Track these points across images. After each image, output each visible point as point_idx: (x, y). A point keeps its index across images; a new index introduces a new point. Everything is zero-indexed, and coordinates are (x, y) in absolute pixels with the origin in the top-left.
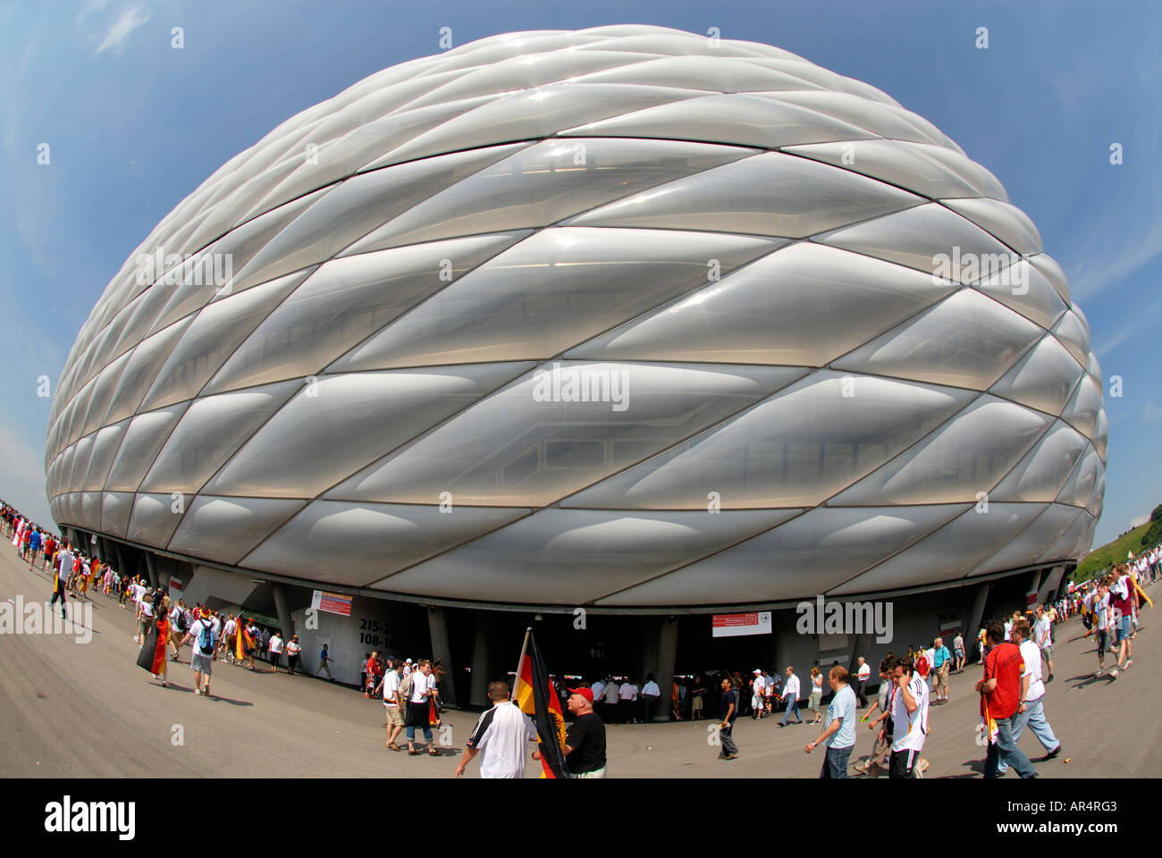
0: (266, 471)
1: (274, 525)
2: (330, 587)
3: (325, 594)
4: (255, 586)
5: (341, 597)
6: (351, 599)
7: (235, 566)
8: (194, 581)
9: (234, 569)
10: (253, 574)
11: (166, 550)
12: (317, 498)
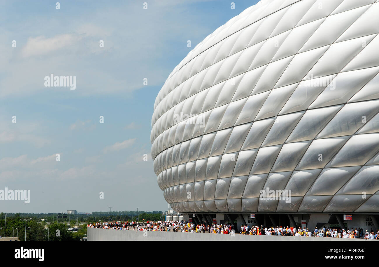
0: (321, 190)
1: (328, 202)
2: (347, 213)
3: (347, 215)
4: (330, 216)
5: (349, 215)
6: (351, 215)
7: (323, 212)
8: (311, 219)
9: (323, 213)
10: (329, 213)
11: (297, 212)
12: (334, 195)
